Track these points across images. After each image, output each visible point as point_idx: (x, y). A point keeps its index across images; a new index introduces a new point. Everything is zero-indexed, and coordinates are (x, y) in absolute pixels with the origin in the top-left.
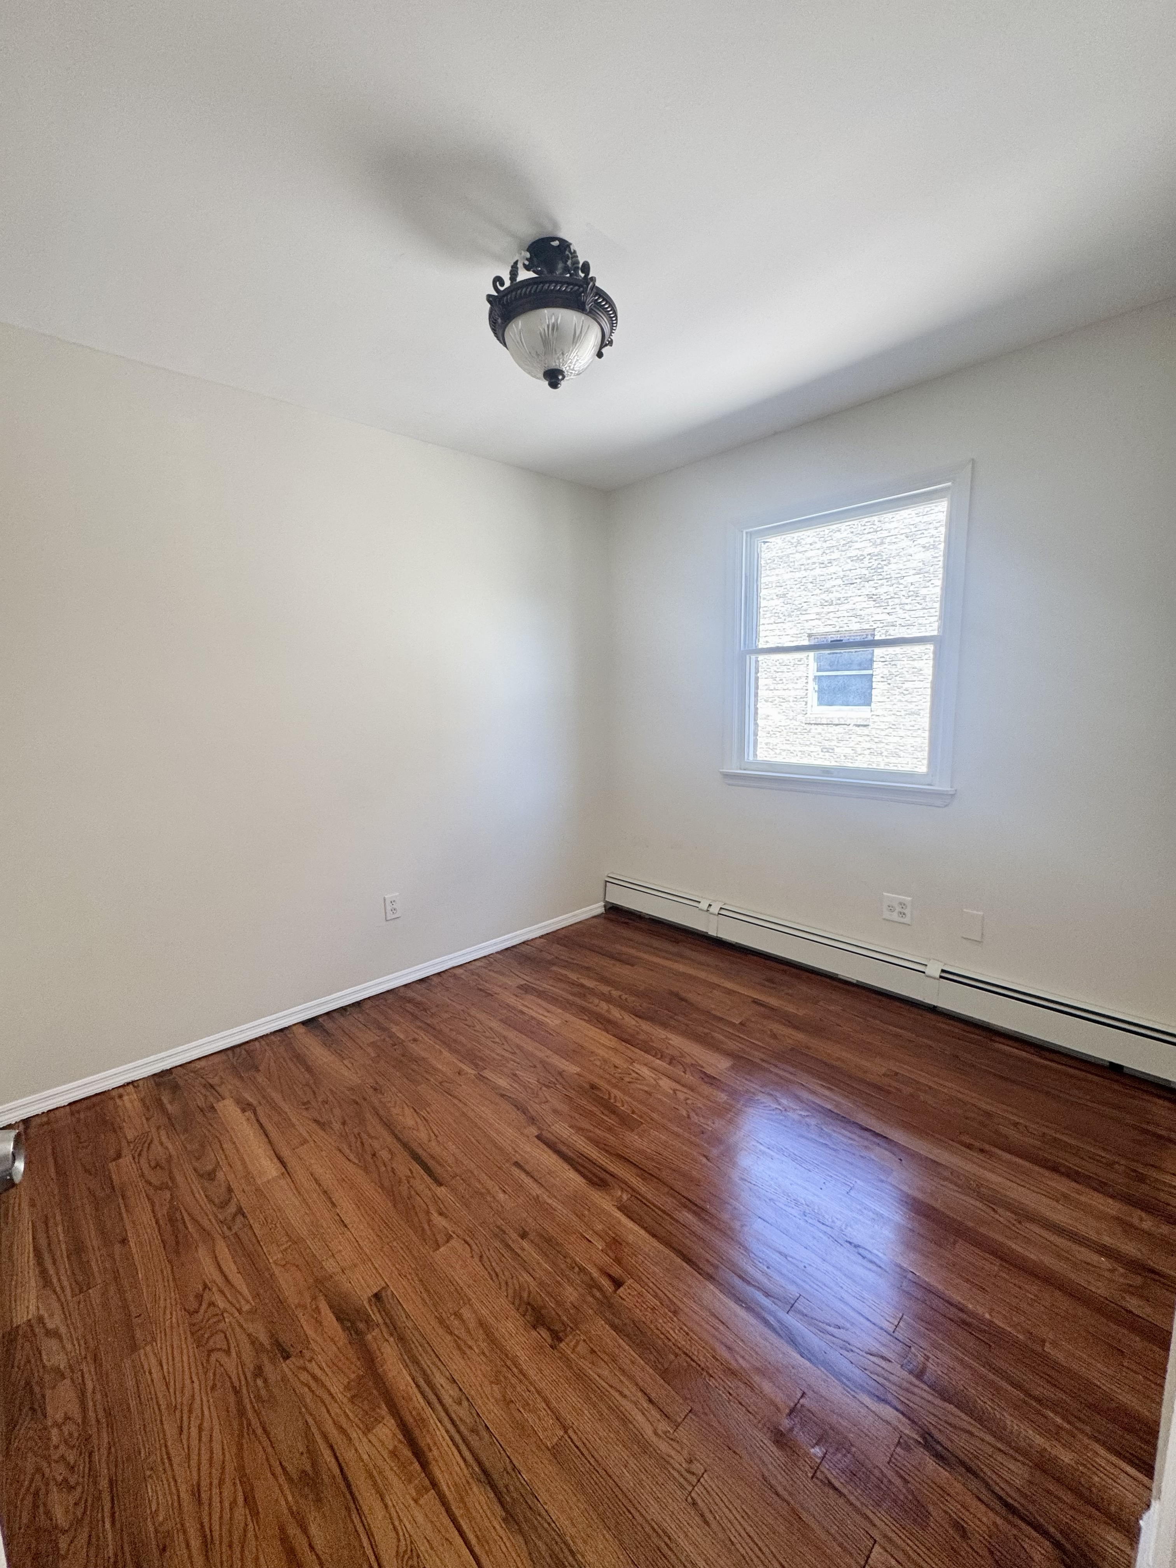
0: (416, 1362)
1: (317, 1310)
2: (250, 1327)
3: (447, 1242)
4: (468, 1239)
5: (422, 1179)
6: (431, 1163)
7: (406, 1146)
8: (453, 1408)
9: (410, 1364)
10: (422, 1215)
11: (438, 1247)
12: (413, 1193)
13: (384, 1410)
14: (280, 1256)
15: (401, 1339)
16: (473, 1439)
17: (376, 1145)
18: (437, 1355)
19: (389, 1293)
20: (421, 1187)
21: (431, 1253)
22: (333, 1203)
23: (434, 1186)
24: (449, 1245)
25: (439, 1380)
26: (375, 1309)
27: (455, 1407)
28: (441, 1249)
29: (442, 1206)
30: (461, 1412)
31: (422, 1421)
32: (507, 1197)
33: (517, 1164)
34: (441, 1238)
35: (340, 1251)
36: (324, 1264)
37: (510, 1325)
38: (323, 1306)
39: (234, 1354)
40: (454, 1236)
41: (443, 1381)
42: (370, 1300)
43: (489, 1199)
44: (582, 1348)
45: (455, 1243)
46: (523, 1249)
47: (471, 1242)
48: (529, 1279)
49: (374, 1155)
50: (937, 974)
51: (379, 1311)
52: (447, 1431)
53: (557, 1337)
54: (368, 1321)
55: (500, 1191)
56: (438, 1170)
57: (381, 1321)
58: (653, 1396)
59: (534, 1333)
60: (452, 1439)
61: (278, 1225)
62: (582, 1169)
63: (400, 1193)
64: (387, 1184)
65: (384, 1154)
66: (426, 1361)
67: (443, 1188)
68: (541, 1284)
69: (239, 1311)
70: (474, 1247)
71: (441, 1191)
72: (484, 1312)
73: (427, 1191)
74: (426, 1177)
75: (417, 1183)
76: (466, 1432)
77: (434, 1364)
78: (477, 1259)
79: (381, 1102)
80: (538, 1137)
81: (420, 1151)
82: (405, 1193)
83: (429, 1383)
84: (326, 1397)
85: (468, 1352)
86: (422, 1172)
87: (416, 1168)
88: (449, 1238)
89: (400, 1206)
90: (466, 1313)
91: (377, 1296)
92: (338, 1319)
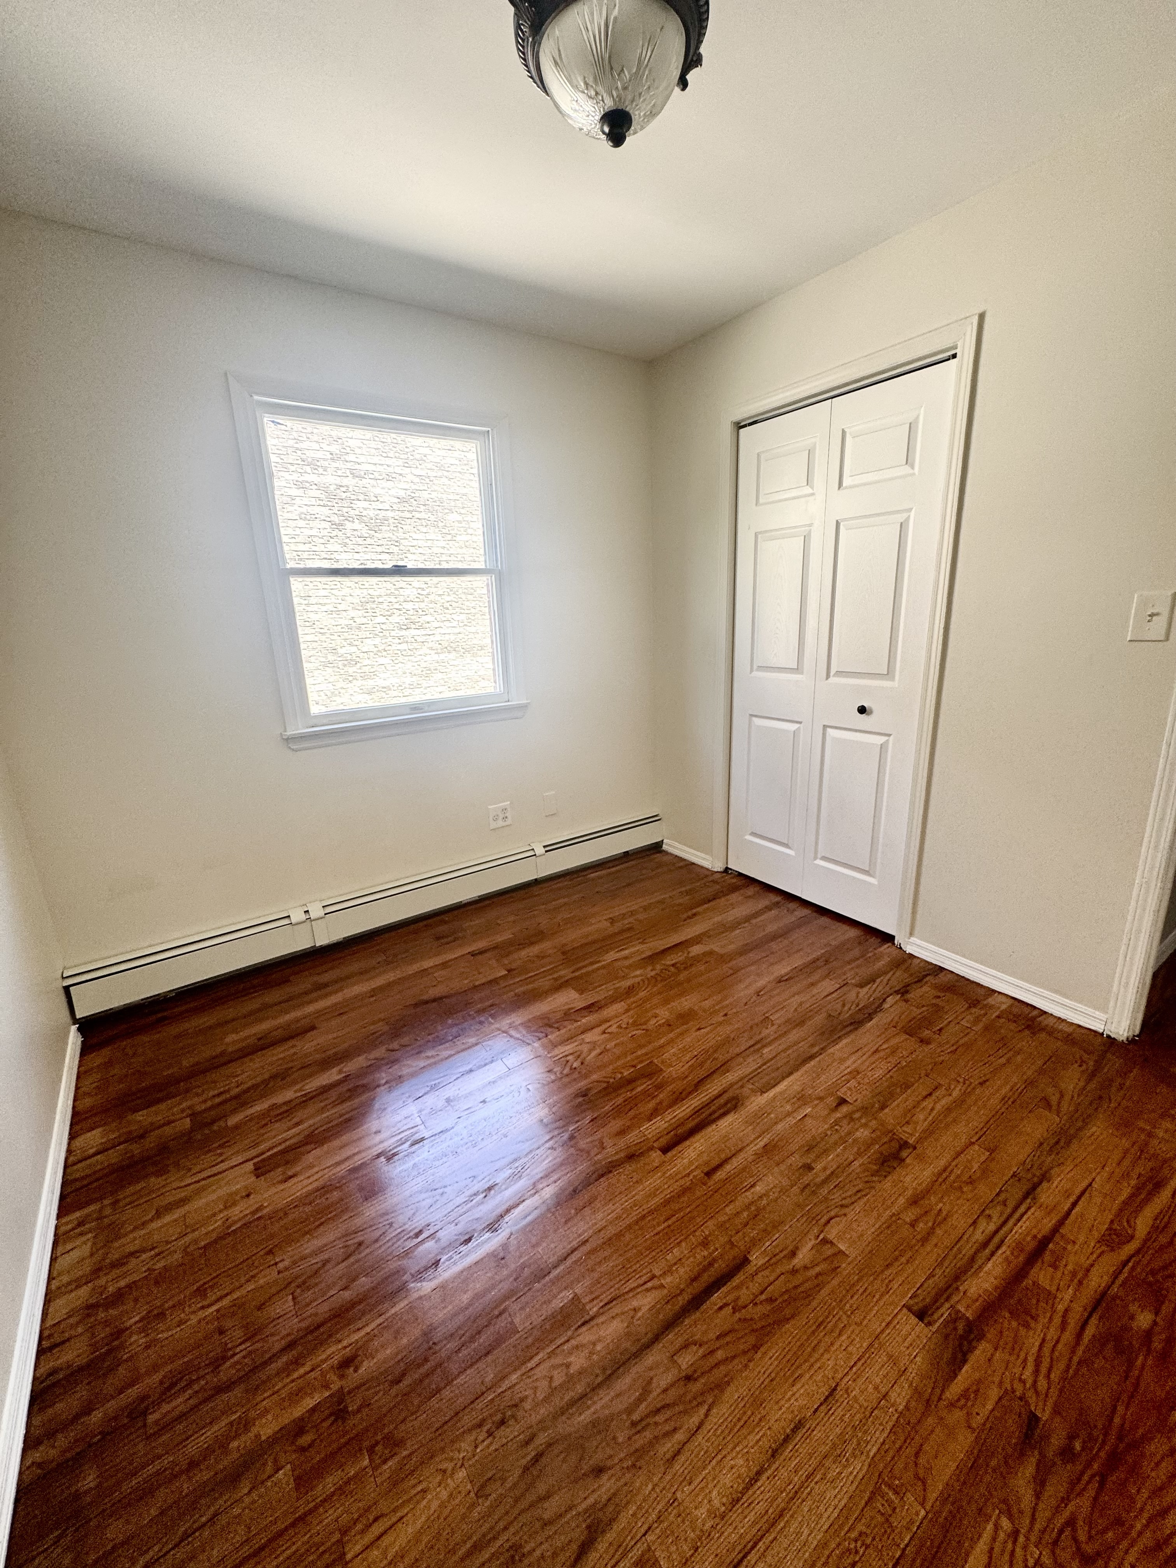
0: (973, 1259)
1: (965, 1395)
2: (1027, 1499)
3: (831, 1243)
4: (823, 1221)
5: (737, 1288)
6: (706, 1279)
7: (669, 1325)
8: (996, 1221)
9: (976, 1266)
10: (798, 1279)
11: (841, 1252)
12: (763, 1297)
13: (1027, 1282)
14: (910, 1498)
15: (957, 1278)
16: (1011, 1204)
17: (664, 1380)
18: (958, 1241)
19: (911, 1302)
20: (755, 1288)
21: (850, 1259)
22: (795, 1430)
23: (750, 1269)
24: (835, 1241)
25: (979, 1236)
26: (936, 1316)
27: (995, 1219)
28: (843, 1248)
29: (782, 1255)
30: (996, 1215)
31: (1019, 1246)
32: (759, 1183)
33: (709, 1174)
34: (828, 1251)
35: (876, 1388)
36: (901, 1408)
37: (908, 1179)
38: (955, 1389)
39: (1066, 1514)
40: (821, 1237)
41: (978, 1232)
42: (929, 1324)
43: (764, 1202)
44: (908, 1129)
45: (832, 1233)
46: (825, 1169)
47: (825, 1218)
48: (857, 1163)
49: (688, 1378)
50: (543, 850)
51: (938, 1308)
52: (1015, 1225)
53: (904, 1145)
54: (953, 1320)
55: (752, 1190)
56: (720, 1266)
57: (947, 1305)
58: (925, 1093)
59: (908, 1161)
60: (1019, 1220)
61: (853, 1535)
62: (716, 1115)
63: (765, 1316)
64: (752, 1339)
65: (686, 1360)
66: (968, 1250)
67: (753, 1257)
68: (859, 1154)
69: (1015, 1534)
70: (833, 1213)
71: (757, 1259)
72: (902, 1201)
73: (759, 1278)
74: (736, 1281)
75: (745, 1295)
76: (1009, 1210)
77: (967, 1241)
78: (846, 1210)
79: (546, 1399)
80: (665, 1150)
81: (682, 1301)
82: (766, 1308)
83: (985, 1245)
84: (1046, 1351)
85: (944, 1213)
86: (724, 1289)
87: (716, 1298)
88: (825, 1241)
89: (788, 1312)
90: (909, 1216)
91: (921, 1315)
92: (964, 1361)
